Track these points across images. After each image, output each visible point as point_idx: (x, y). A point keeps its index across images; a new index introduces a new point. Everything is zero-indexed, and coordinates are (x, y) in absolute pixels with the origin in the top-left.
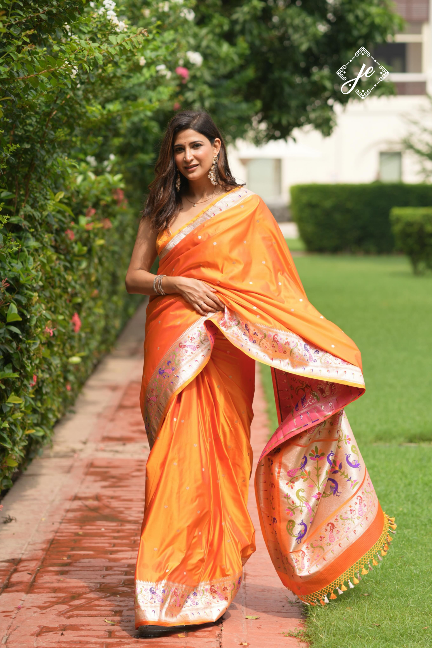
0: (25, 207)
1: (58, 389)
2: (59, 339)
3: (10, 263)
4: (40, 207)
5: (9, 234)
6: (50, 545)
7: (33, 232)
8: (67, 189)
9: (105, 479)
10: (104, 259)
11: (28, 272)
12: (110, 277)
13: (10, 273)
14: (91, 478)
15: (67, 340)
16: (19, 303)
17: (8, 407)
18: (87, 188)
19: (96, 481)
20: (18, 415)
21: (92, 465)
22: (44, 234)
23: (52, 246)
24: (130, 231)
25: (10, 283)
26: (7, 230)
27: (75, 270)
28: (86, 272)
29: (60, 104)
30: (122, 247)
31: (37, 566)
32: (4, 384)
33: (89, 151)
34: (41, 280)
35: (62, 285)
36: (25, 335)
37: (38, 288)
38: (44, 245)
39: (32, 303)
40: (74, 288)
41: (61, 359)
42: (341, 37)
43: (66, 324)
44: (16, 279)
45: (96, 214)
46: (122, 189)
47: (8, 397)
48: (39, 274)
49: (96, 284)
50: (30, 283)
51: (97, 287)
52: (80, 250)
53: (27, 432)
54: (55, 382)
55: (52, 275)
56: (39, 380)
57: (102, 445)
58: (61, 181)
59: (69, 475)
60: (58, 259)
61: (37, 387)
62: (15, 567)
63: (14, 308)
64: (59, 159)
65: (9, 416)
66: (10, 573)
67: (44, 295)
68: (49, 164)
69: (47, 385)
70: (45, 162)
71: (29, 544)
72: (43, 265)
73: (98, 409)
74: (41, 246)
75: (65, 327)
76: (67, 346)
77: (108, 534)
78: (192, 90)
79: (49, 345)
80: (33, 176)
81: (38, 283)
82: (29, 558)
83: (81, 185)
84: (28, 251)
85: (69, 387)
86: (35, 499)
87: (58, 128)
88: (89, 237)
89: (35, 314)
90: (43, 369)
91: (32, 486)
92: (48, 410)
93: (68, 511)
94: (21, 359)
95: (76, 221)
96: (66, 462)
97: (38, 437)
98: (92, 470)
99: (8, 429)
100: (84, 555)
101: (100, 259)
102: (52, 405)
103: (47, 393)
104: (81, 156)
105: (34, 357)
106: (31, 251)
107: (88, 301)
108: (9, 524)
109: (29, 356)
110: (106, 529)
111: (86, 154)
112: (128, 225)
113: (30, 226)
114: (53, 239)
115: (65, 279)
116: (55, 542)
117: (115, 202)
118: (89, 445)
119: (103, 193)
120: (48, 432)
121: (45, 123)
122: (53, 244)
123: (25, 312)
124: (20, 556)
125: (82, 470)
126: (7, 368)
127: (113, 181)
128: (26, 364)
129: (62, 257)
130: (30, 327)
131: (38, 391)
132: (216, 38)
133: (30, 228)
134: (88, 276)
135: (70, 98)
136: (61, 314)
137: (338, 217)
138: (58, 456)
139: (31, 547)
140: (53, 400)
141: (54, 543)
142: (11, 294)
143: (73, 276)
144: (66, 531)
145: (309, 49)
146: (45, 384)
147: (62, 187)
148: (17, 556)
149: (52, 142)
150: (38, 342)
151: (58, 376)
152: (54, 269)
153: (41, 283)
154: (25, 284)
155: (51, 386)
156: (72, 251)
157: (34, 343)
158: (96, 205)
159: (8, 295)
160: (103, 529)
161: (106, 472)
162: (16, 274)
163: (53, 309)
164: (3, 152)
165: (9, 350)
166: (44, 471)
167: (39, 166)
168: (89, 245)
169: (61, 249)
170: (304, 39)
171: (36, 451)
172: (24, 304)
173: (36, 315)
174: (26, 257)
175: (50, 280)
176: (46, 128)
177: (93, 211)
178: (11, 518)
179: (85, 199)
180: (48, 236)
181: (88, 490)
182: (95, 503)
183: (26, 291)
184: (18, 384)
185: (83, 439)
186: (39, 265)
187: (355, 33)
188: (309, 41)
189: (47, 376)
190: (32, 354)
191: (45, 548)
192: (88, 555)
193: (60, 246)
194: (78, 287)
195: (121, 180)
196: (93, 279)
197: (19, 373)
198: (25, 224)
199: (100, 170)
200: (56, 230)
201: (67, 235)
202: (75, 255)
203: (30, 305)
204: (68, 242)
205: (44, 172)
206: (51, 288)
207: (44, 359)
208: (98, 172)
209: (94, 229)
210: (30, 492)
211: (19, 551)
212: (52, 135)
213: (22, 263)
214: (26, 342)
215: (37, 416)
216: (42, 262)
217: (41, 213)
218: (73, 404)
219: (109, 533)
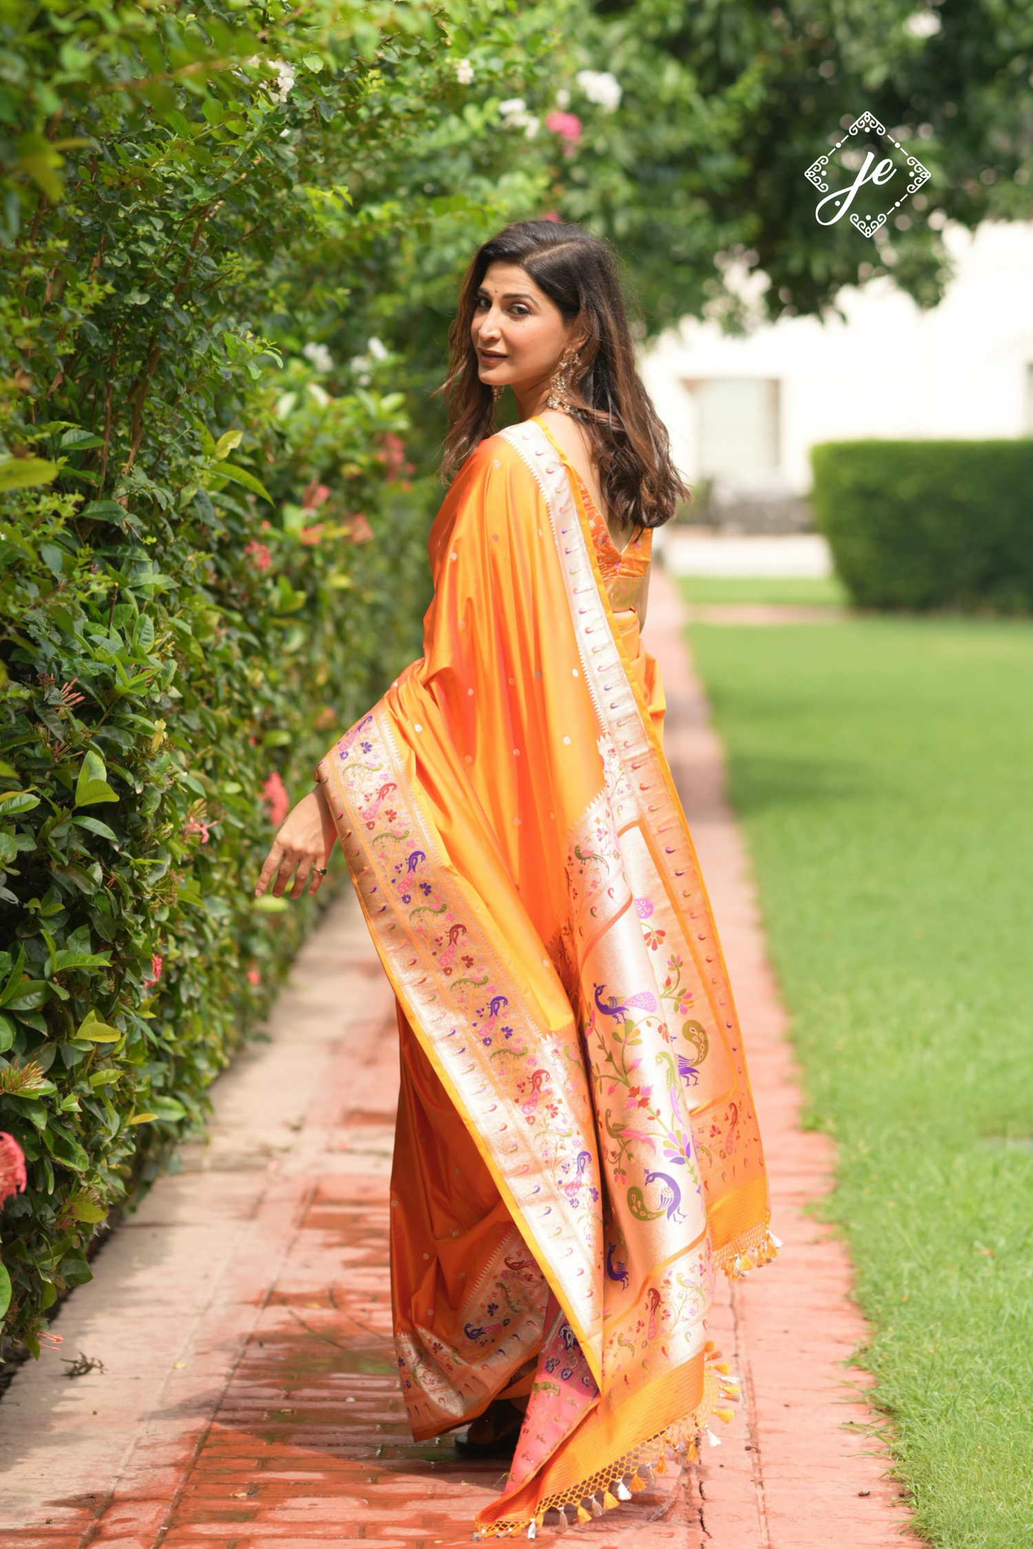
0: (130, 474)
1: (224, 986)
2: (226, 849)
3: (87, 634)
4: (172, 474)
5: (80, 551)
6: (200, 1450)
7: (154, 546)
8: (249, 428)
9: (352, 1240)
10: (349, 625)
11: (139, 661)
12: (364, 673)
13: (89, 664)
14: (314, 1236)
15: (249, 848)
16: (112, 752)
17: (79, 1052)
18: (306, 429)
19: (329, 1246)
20: (108, 1075)
21: (315, 1196)
22: (186, 554)
23: (207, 587)
24: (416, 551)
25: (85, 693)
26: (78, 540)
27: (272, 655)
28: (303, 659)
29: (233, 182)
30: (396, 594)
31: (161, 1521)
32: (67, 987)
33: (311, 331)
34: (175, 683)
35: (236, 696)
36: (127, 841)
37: (169, 705)
38: (184, 584)
39: (148, 751)
40: (269, 703)
41: (233, 904)
42: (968, 49)
43: (247, 806)
44: (104, 682)
45: (328, 500)
46: (401, 435)
47: (78, 1024)
48: (169, 667)
49: (328, 693)
50: (143, 692)
51: (329, 702)
52: (283, 601)
53: (136, 1120)
54: (217, 969)
55: (206, 667)
56: (172, 966)
57: (343, 1136)
58: (236, 404)
59: (254, 1226)
60: (226, 622)
61: (163, 986)
62: (96, 1521)
63: (97, 763)
64: (229, 338)
65: (82, 1078)
66: (80, 1541)
67: (186, 725)
68: (199, 352)
69: (193, 979)
70: (188, 347)
71: (138, 1446)
72: (182, 639)
73: (331, 1028)
74: (175, 585)
75: (242, 815)
76: (250, 863)
77: (364, 1416)
78: (583, 186)
79: (198, 866)
80: (155, 386)
81: (166, 691)
82: (137, 1494)
83: (289, 420)
84: (140, 600)
85: (254, 975)
86: (159, 1301)
87: (225, 250)
88: (311, 562)
89: (157, 781)
90: (180, 933)
91: (152, 1260)
92: (195, 1047)
93: (251, 1339)
94: (116, 913)
95: (275, 518)
96: (245, 1186)
97: (169, 1122)
98: (317, 1210)
99: (77, 1117)
100: (297, 1483)
101: (339, 625)
102: (206, 1034)
103: (192, 1001)
104: (291, 343)
105: (155, 904)
106: (149, 599)
107: (308, 740)
108: (82, 1380)
109: (140, 902)
110: (358, 1399)
111: (303, 339)
112: (410, 537)
113: (146, 528)
114: (211, 567)
115: (244, 679)
116: (212, 1438)
117: (381, 472)
118: (308, 1133)
119: (351, 444)
120: (195, 1108)
121: (190, 235)
122: (211, 581)
123: (129, 777)
124: (112, 1486)
125: (289, 1212)
126: (77, 938)
127: (380, 409)
128: (131, 927)
129: (237, 617)
130: (144, 819)
131: (168, 996)
132: (649, 50)
133: (144, 535)
134: (306, 671)
135: (260, 164)
136: (234, 779)
137: (930, 521)
138: (225, 1166)
139: (144, 1456)
140: (211, 1018)
141: (208, 1443)
142: (88, 724)
143: (265, 672)
144: (244, 1403)
145: (888, 84)
146: (186, 976)
147: (237, 421)
148: (101, 1486)
149: (209, 288)
150: (167, 862)
151: (223, 951)
152: (214, 652)
153: (175, 693)
154: (132, 695)
155: (205, 981)
156: (264, 603)
157: (153, 866)
158: (330, 476)
159: (78, 725)
160: (351, 1400)
161: (356, 1218)
162: (105, 667)
163: (209, 765)
164: (66, 305)
165: (81, 885)
166: (184, 1213)
167: (171, 358)
168: (310, 587)
169: (234, 596)
170: (874, 56)
171: (161, 1162)
172: (125, 754)
173: (160, 786)
174: (133, 617)
175: (202, 683)
176: (192, 249)
177: (323, 493)
178: (89, 1361)
179: (298, 460)
180: (197, 559)
181: (306, 1274)
182: (328, 1314)
183: (132, 717)
184: (107, 985)
185: (293, 1118)
186: (169, 641)
187: (1005, 40)
188: (888, 60)
189: (191, 953)
190: (148, 897)
191: (185, 1458)
192: (308, 1483)
193: (229, 587)
194: (279, 700)
195: (397, 410)
196: (321, 679)
197: (110, 953)
198: (130, 521)
199: (342, 381)
200: (220, 541)
201: (249, 556)
202: (272, 614)
203: (143, 756)
204: (254, 575)
205: (186, 373)
206: (204, 706)
207: (186, 907)
208: (337, 387)
209: (324, 541)
210: (145, 1279)
211: (108, 1469)
212: (207, 267)
213: (121, 632)
214: (132, 863)
215: (162, 1066)
216: (179, 631)
217: (177, 492)
218: (264, 1017)
219: (370, 1411)
